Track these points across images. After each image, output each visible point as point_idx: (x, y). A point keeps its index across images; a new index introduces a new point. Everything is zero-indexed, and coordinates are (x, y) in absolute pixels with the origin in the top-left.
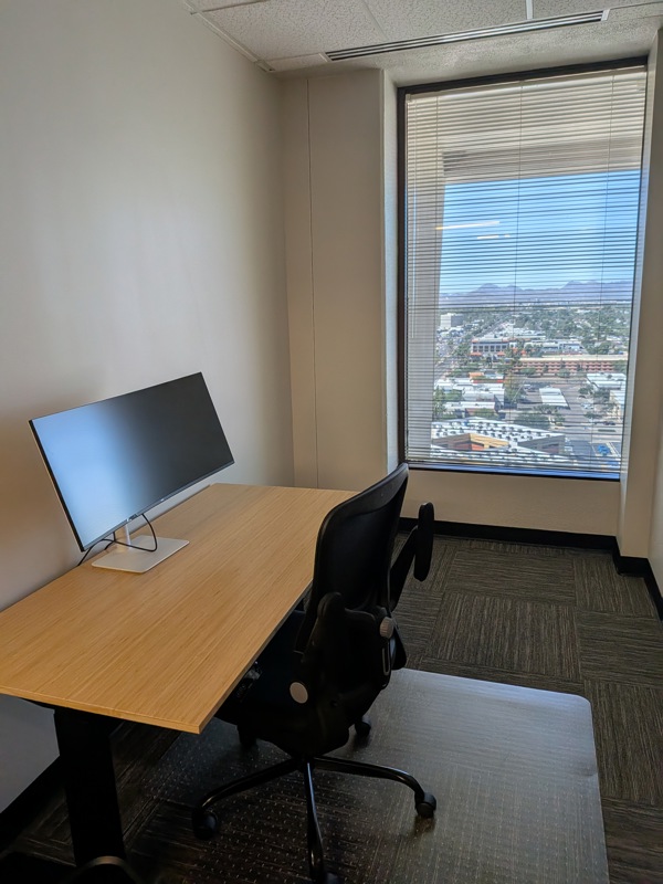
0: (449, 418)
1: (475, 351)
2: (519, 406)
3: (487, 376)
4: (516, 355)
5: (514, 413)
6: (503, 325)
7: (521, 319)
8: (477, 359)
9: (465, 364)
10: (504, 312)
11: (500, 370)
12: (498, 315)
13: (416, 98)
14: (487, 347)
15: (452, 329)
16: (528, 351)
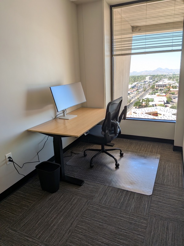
0: (150, 106)
1: (157, 87)
2: (171, 103)
3: (161, 94)
4: (169, 88)
5: (170, 105)
6: (164, 80)
7: (169, 78)
8: (157, 89)
9: (154, 91)
10: (165, 76)
11: (164, 92)
12: (162, 77)
13: (115, 8)
14: (160, 86)
15: (149, 81)
16: (172, 87)
